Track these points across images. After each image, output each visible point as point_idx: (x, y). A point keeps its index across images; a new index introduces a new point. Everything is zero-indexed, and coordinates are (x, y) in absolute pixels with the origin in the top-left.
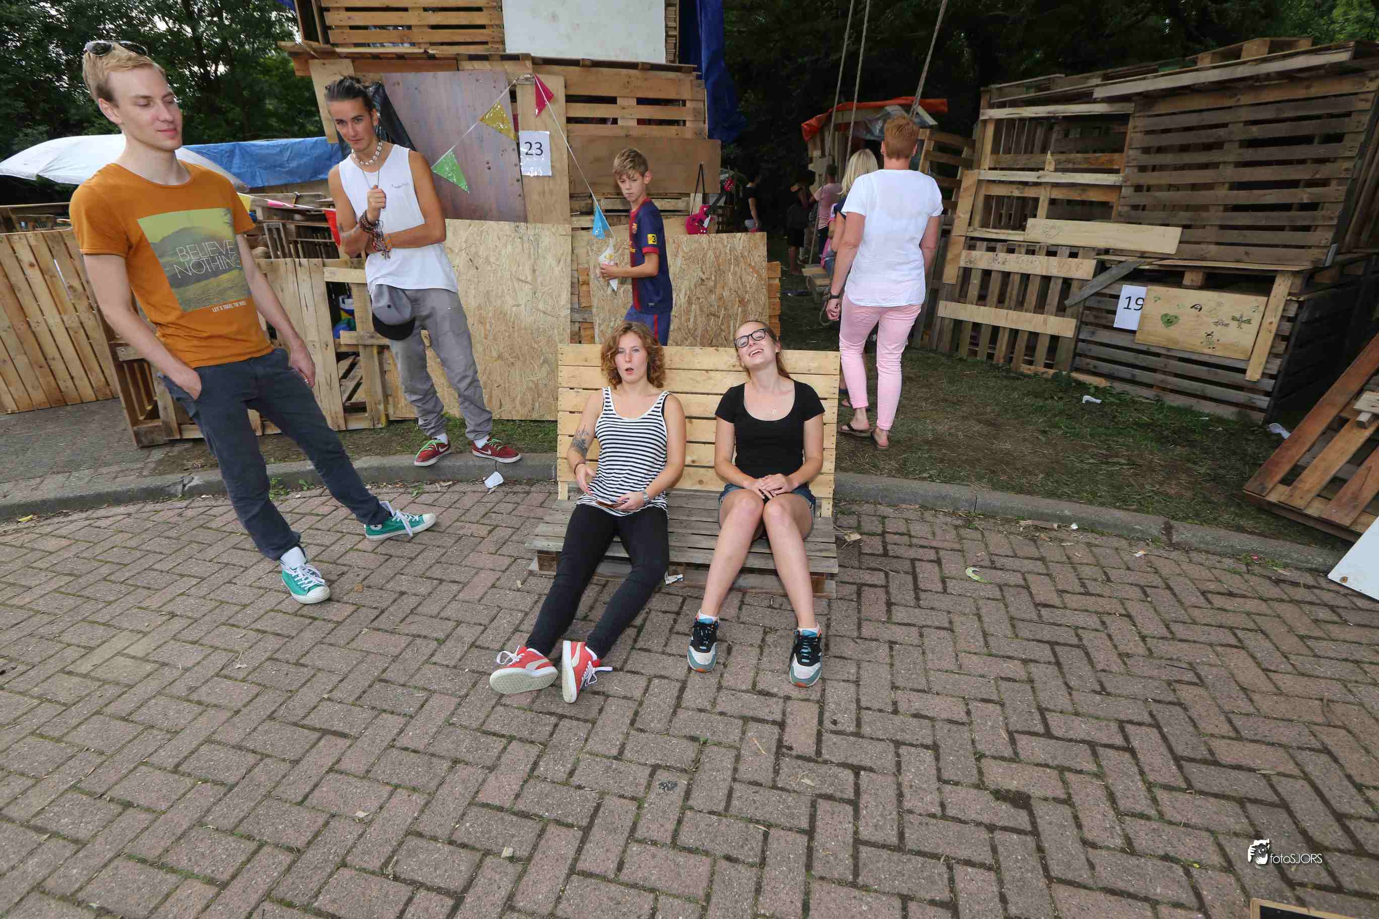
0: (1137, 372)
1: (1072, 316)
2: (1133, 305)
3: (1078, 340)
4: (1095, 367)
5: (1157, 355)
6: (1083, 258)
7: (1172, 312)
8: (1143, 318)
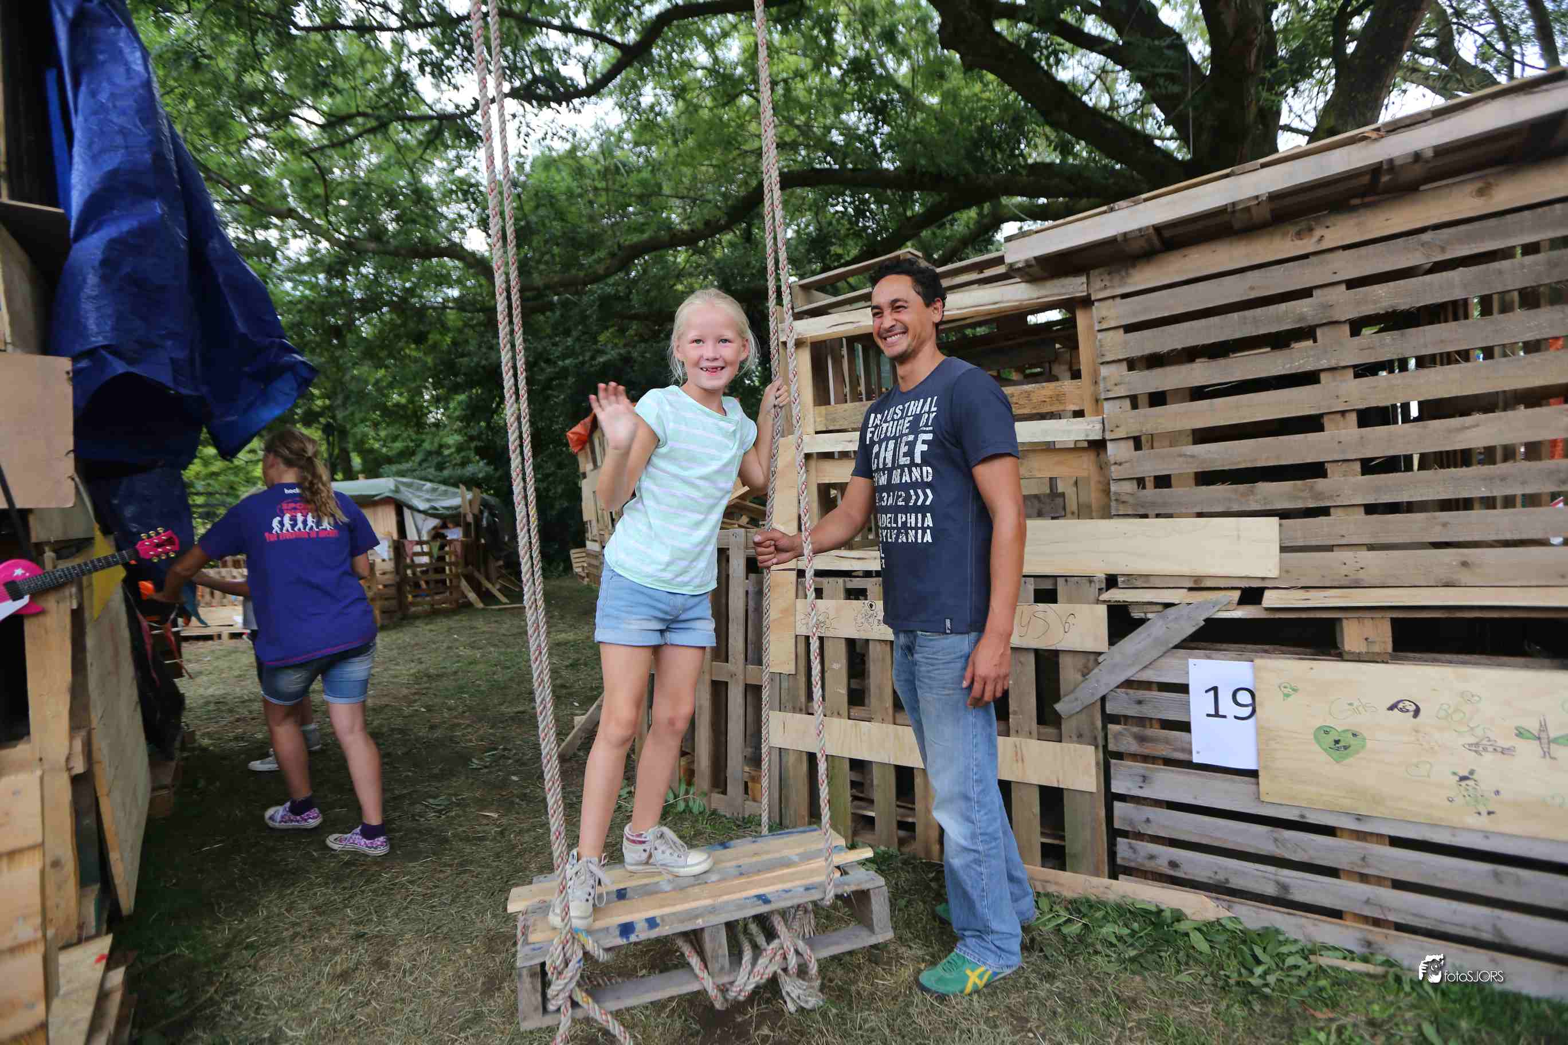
0: (1287, 875)
1: (1080, 738)
2: (1226, 705)
3: (1111, 798)
4: (1173, 864)
5: (1329, 831)
6: (1070, 601)
7: (1341, 722)
8: (1264, 739)
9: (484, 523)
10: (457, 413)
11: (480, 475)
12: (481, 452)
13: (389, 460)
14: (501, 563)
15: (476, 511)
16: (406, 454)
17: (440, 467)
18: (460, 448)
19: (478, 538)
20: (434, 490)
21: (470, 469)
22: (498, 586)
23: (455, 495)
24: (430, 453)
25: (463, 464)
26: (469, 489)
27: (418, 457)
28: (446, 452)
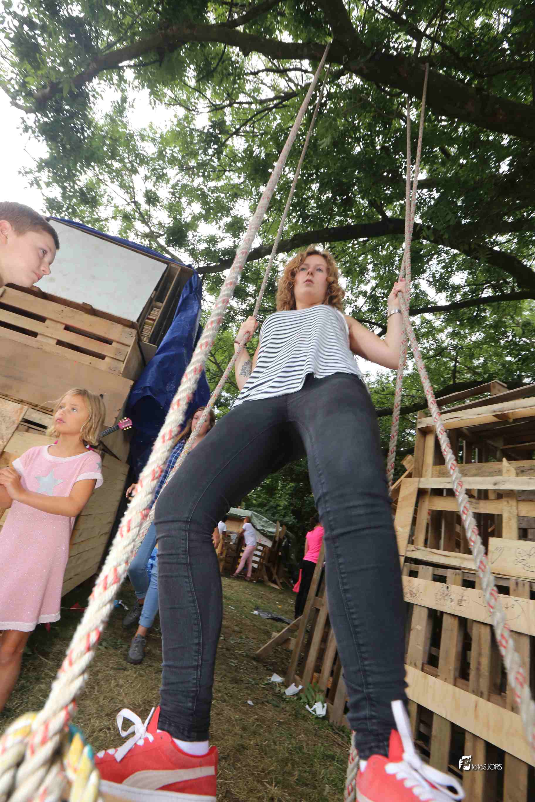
9: (284, 544)
10: (289, 492)
11: (290, 523)
12: (294, 512)
13: (255, 506)
14: (287, 569)
15: (281, 537)
16: (262, 505)
17: (274, 514)
18: (285, 508)
19: (278, 551)
20: (267, 522)
21: (287, 519)
22: (281, 581)
23: (274, 527)
24: (272, 507)
25: (284, 516)
26: (281, 526)
27: (266, 508)
28: (279, 508)
